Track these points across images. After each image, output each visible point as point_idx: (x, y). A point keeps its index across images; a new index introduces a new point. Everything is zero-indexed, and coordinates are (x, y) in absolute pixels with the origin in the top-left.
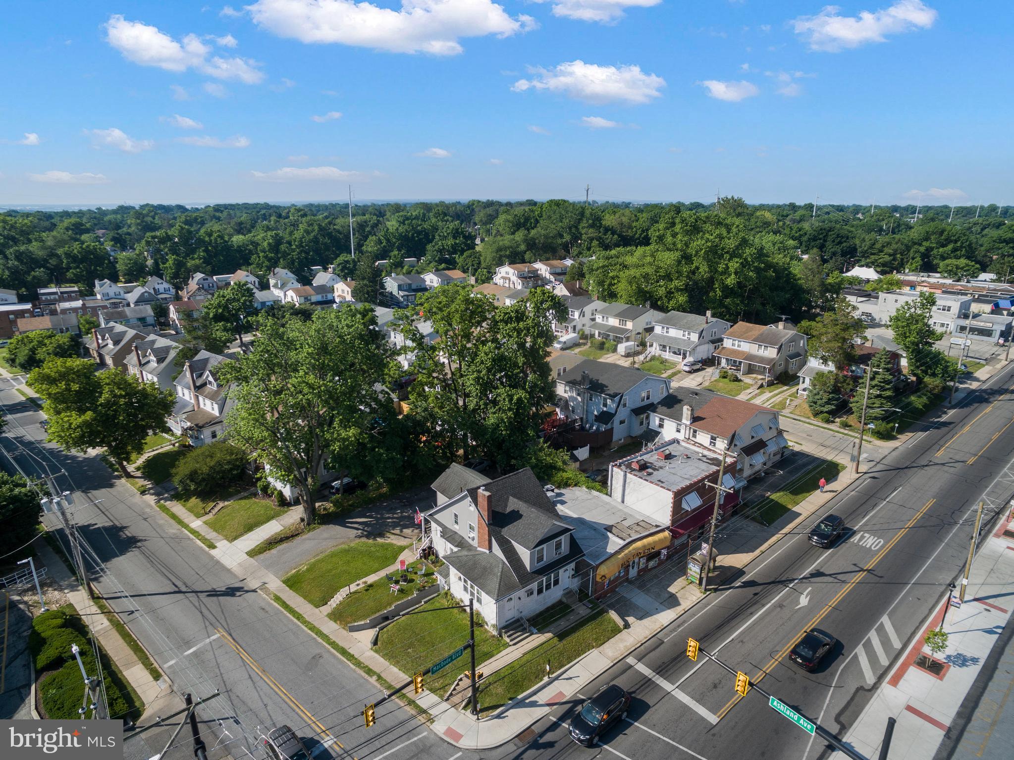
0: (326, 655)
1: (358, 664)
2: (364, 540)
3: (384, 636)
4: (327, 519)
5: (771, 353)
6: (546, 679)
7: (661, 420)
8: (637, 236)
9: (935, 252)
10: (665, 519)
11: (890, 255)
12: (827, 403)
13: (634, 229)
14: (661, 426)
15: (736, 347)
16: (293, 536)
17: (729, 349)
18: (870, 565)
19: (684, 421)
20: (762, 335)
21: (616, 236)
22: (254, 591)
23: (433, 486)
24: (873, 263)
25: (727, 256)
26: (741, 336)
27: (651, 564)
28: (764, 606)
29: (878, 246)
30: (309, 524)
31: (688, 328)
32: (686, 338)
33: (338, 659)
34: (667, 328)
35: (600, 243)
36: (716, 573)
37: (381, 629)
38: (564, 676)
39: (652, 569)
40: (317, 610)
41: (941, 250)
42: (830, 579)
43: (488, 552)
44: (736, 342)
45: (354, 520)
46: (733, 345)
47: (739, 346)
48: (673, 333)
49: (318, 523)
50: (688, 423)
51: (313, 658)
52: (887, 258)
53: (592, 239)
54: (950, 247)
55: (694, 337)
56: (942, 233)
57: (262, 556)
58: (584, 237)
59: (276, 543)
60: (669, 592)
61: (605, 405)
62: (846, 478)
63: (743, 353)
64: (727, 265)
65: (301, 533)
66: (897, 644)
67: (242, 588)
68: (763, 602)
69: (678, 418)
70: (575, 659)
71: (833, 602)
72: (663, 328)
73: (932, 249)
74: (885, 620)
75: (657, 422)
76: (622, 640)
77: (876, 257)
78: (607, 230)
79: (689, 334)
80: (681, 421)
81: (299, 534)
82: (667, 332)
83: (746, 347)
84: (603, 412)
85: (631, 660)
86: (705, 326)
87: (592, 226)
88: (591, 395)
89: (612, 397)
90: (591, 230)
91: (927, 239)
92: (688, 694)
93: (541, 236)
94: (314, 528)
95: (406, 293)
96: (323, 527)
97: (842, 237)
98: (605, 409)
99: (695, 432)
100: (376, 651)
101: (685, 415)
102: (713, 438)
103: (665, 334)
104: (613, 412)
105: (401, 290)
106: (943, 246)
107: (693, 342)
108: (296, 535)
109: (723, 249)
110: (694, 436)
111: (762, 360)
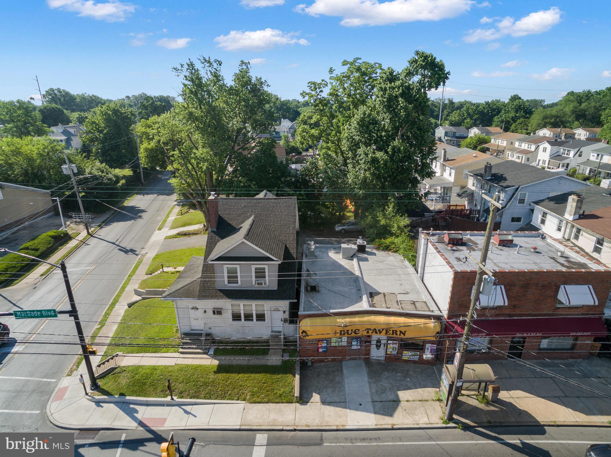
7: (545, 214)
19: (566, 216)
27: (407, 355)
36: (492, 408)
38: (188, 408)
39: (406, 361)
50: (571, 218)
60: (397, 396)
69: (562, 212)
70: (216, 399)
75: (540, 217)
80: (563, 215)
88: (490, 187)
95: (449, 138)
99: (578, 231)
101: (568, 208)
102: (600, 241)
105: (447, 136)
110: (577, 237)
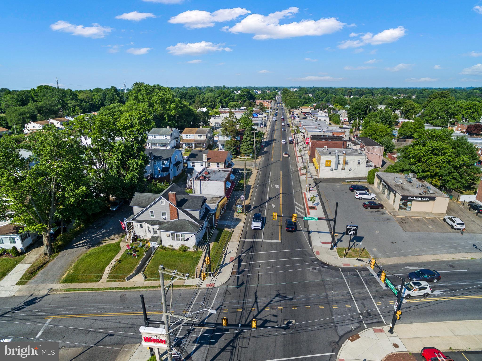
0: (125, 293)
1: (146, 288)
2: (92, 248)
3: (148, 274)
4: (60, 249)
5: (204, 138)
6: (224, 256)
7: (193, 163)
8: (97, 103)
9: (223, 100)
10: (222, 193)
11: (210, 102)
12: (233, 151)
13: (94, 100)
14: (193, 166)
15: (188, 138)
16: (44, 264)
17: (186, 140)
18: (281, 192)
19: (204, 161)
20: (197, 131)
21: (88, 104)
22: (47, 295)
23: (131, 205)
24: (205, 106)
25: (169, 102)
26: (189, 133)
28: (265, 211)
29: (205, 99)
30: (50, 255)
31: (165, 134)
32: (165, 138)
33: (133, 291)
34: (155, 136)
35: (80, 108)
37: (143, 272)
38: (228, 252)
40: (99, 283)
41: (225, 100)
42: (274, 199)
43: (177, 219)
44: (188, 136)
45: (77, 244)
46: (187, 137)
47: (190, 137)
48: (158, 137)
49: (57, 252)
50: (206, 161)
51: (121, 297)
52: (210, 104)
53: (75, 106)
54: (228, 98)
55: (169, 137)
56: (224, 93)
57: (32, 280)
58: (69, 105)
59: (36, 271)
60: (235, 218)
61: (164, 164)
62: (255, 172)
63: (192, 140)
64: (170, 106)
65: (49, 260)
66: (303, 207)
67: (37, 298)
68: (264, 210)
69: (201, 160)
70: (226, 246)
71: (281, 203)
72: (152, 136)
73: (222, 99)
74: (295, 202)
75: (191, 164)
76: (235, 236)
77: (206, 104)
78: (82, 101)
79: (166, 137)
80: (203, 161)
81: (48, 261)
82: (155, 138)
83: (193, 137)
84: (164, 168)
85: (243, 240)
86: (172, 132)
87: (72, 99)
88: (155, 162)
89: (167, 159)
90: (73, 101)
91: (219, 96)
92: (267, 239)
93: (47, 105)
94: (55, 255)
96: (61, 254)
97: (192, 96)
98: (164, 166)
99: (209, 164)
100: (148, 280)
101: (204, 158)
102: (218, 164)
103: (154, 139)
104: (168, 166)
106: (225, 98)
107: (169, 140)
108: (47, 262)
109: (167, 99)
110: (209, 166)
111: (201, 141)
